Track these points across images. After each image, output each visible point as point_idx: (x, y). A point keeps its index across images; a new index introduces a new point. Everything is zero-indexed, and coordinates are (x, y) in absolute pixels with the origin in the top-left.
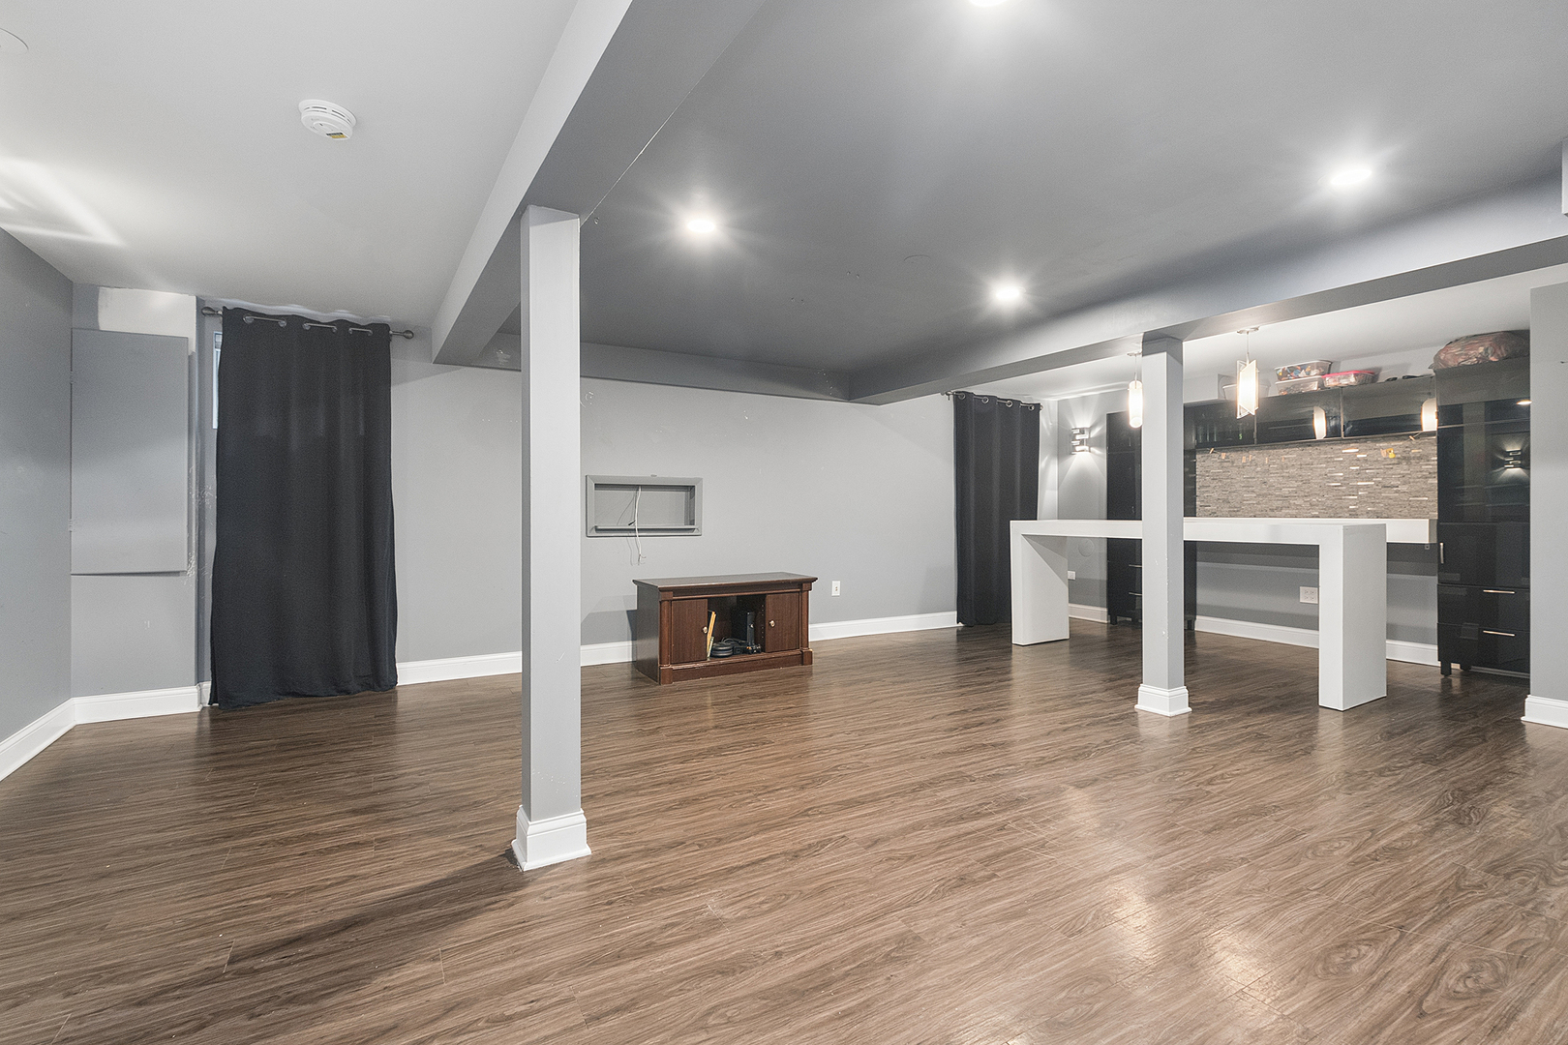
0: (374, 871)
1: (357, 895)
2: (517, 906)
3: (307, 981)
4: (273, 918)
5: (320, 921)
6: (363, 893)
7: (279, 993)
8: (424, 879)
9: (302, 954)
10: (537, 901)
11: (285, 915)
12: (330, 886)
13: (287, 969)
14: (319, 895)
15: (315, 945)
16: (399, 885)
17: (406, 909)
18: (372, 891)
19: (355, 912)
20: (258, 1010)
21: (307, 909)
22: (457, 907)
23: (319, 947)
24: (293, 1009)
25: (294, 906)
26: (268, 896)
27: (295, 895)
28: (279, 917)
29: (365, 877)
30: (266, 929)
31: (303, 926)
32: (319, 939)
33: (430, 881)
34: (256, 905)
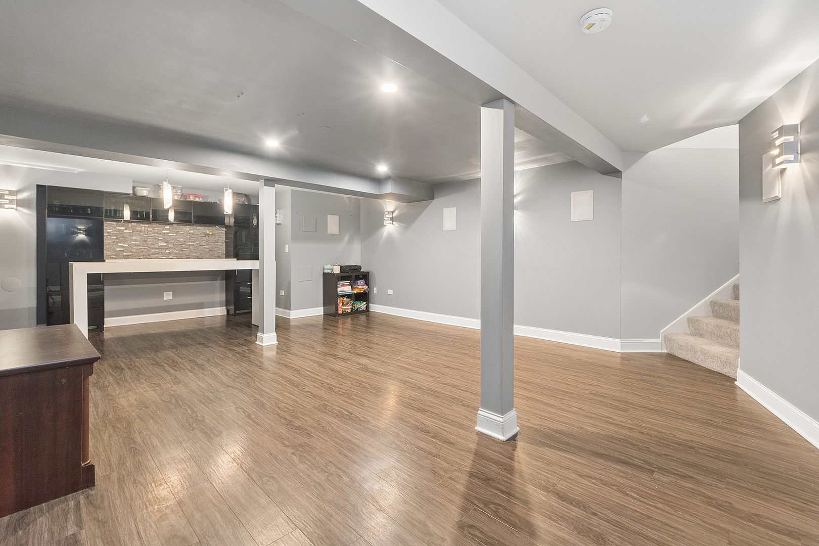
0: (569, 472)
1: (587, 465)
2: (539, 423)
3: (626, 447)
4: (629, 480)
5: (610, 464)
6: (584, 464)
7: (637, 449)
8: (555, 453)
9: (624, 456)
10: (532, 421)
11: (623, 477)
12: (594, 479)
13: (631, 455)
14: (603, 477)
15: (617, 456)
16: (566, 457)
17: (575, 446)
18: (578, 462)
19: (593, 458)
20: (646, 449)
21: (612, 473)
22: (558, 435)
23: (616, 455)
24: (635, 442)
25: (618, 479)
26: (628, 495)
27: (615, 486)
28: (626, 478)
29: (575, 472)
30: (635, 476)
31: (618, 467)
32: (614, 457)
33: (553, 450)
34: (635, 493)
